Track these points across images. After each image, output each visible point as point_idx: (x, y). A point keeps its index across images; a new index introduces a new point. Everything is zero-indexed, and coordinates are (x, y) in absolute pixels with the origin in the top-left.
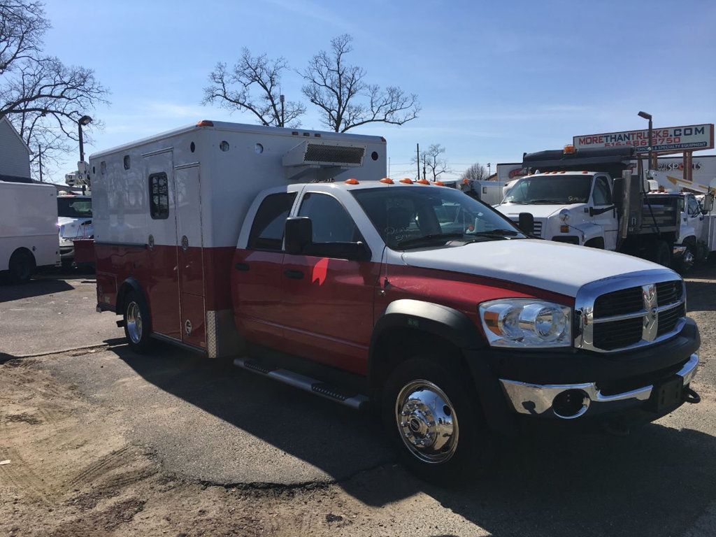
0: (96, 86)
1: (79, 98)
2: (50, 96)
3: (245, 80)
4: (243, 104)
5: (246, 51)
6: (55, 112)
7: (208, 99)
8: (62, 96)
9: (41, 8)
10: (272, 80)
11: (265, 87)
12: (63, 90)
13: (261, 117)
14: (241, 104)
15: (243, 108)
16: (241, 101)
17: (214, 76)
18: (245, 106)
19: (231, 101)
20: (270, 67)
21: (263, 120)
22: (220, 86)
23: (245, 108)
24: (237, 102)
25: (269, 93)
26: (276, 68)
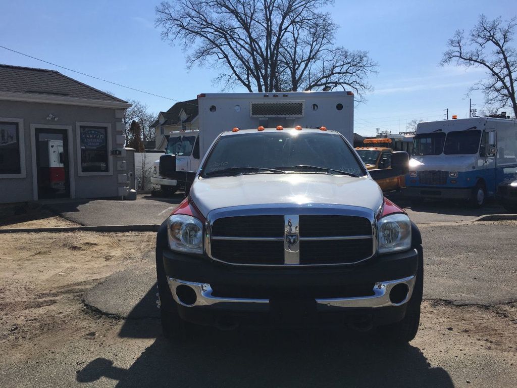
0: (369, 62)
1: (357, 72)
2: (340, 73)
3: (480, 40)
4: (476, 61)
5: (483, 17)
6: (342, 83)
7: (445, 61)
8: (347, 72)
9: (329, 16)
10: (505, 37)
11: (497, 43)
12: (348, 68)
13: (491, 70)
14: (474, 61)
15: (477, 64)
16: (474, 58)
17: (452, 42)
18: (478, 62)
19: (465, 59)
20: (504, 26)
21: (493, 71)
22: (458, 49)
23: (479, 64)
24: (470, 59)
25: (501, 48)
26: (510, 27)
